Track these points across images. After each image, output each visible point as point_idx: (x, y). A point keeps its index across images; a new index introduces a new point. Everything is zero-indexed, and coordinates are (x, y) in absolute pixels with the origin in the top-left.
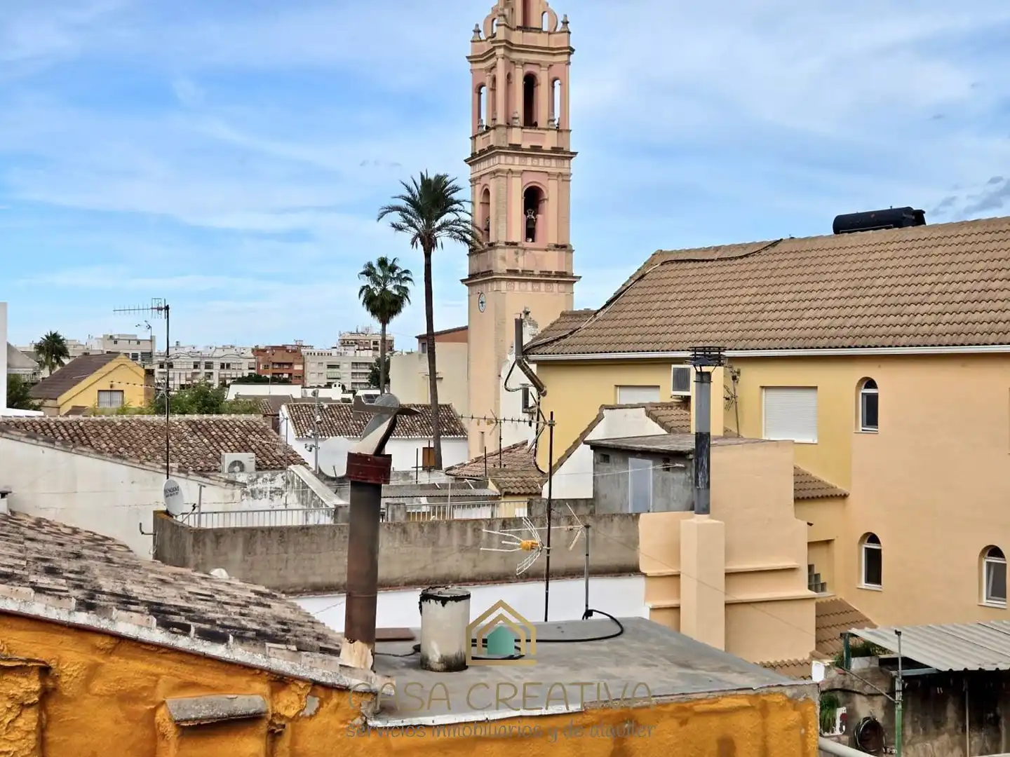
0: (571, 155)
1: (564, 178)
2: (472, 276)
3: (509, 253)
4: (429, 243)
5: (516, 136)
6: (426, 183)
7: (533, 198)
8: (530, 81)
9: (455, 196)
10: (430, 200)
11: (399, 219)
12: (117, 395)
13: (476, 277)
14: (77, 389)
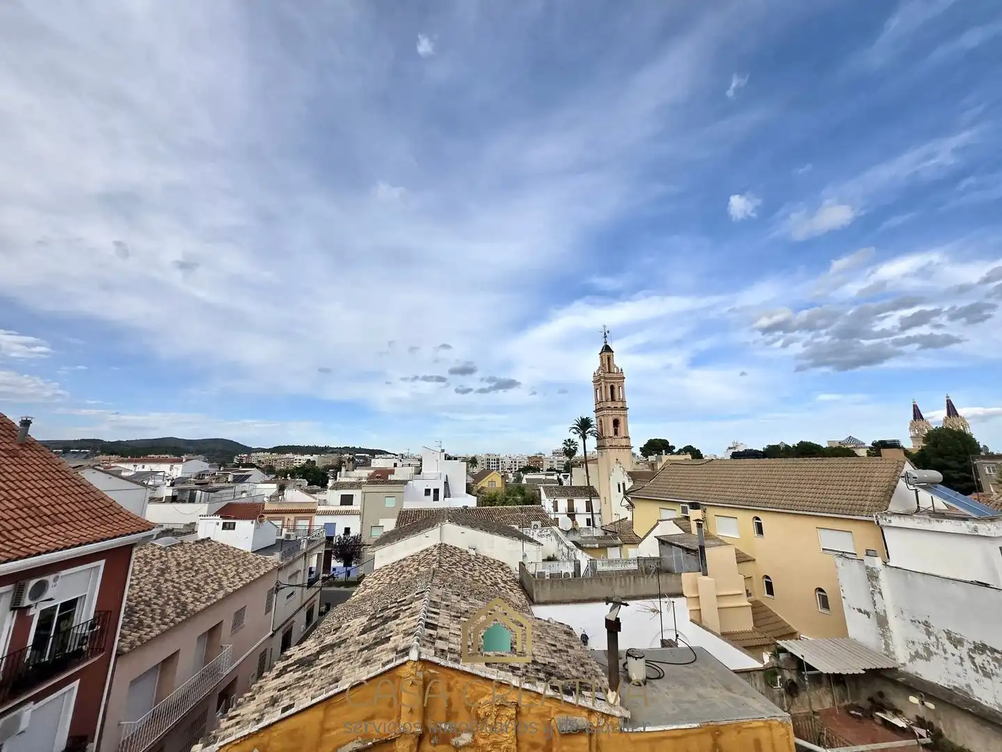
0: (626, 409)
1: (625, 416)
2: (598, 447)
3: (610, 440)
4: (584, 438)
5: (610, 404)
6: (583, 420)
7: (616, 423)
8: (612, 388)
9: (591, 423)
10: (584, 425)
11: (574, 430)
12: (494, 482)
13: (599, 448)
14: (482, 481)
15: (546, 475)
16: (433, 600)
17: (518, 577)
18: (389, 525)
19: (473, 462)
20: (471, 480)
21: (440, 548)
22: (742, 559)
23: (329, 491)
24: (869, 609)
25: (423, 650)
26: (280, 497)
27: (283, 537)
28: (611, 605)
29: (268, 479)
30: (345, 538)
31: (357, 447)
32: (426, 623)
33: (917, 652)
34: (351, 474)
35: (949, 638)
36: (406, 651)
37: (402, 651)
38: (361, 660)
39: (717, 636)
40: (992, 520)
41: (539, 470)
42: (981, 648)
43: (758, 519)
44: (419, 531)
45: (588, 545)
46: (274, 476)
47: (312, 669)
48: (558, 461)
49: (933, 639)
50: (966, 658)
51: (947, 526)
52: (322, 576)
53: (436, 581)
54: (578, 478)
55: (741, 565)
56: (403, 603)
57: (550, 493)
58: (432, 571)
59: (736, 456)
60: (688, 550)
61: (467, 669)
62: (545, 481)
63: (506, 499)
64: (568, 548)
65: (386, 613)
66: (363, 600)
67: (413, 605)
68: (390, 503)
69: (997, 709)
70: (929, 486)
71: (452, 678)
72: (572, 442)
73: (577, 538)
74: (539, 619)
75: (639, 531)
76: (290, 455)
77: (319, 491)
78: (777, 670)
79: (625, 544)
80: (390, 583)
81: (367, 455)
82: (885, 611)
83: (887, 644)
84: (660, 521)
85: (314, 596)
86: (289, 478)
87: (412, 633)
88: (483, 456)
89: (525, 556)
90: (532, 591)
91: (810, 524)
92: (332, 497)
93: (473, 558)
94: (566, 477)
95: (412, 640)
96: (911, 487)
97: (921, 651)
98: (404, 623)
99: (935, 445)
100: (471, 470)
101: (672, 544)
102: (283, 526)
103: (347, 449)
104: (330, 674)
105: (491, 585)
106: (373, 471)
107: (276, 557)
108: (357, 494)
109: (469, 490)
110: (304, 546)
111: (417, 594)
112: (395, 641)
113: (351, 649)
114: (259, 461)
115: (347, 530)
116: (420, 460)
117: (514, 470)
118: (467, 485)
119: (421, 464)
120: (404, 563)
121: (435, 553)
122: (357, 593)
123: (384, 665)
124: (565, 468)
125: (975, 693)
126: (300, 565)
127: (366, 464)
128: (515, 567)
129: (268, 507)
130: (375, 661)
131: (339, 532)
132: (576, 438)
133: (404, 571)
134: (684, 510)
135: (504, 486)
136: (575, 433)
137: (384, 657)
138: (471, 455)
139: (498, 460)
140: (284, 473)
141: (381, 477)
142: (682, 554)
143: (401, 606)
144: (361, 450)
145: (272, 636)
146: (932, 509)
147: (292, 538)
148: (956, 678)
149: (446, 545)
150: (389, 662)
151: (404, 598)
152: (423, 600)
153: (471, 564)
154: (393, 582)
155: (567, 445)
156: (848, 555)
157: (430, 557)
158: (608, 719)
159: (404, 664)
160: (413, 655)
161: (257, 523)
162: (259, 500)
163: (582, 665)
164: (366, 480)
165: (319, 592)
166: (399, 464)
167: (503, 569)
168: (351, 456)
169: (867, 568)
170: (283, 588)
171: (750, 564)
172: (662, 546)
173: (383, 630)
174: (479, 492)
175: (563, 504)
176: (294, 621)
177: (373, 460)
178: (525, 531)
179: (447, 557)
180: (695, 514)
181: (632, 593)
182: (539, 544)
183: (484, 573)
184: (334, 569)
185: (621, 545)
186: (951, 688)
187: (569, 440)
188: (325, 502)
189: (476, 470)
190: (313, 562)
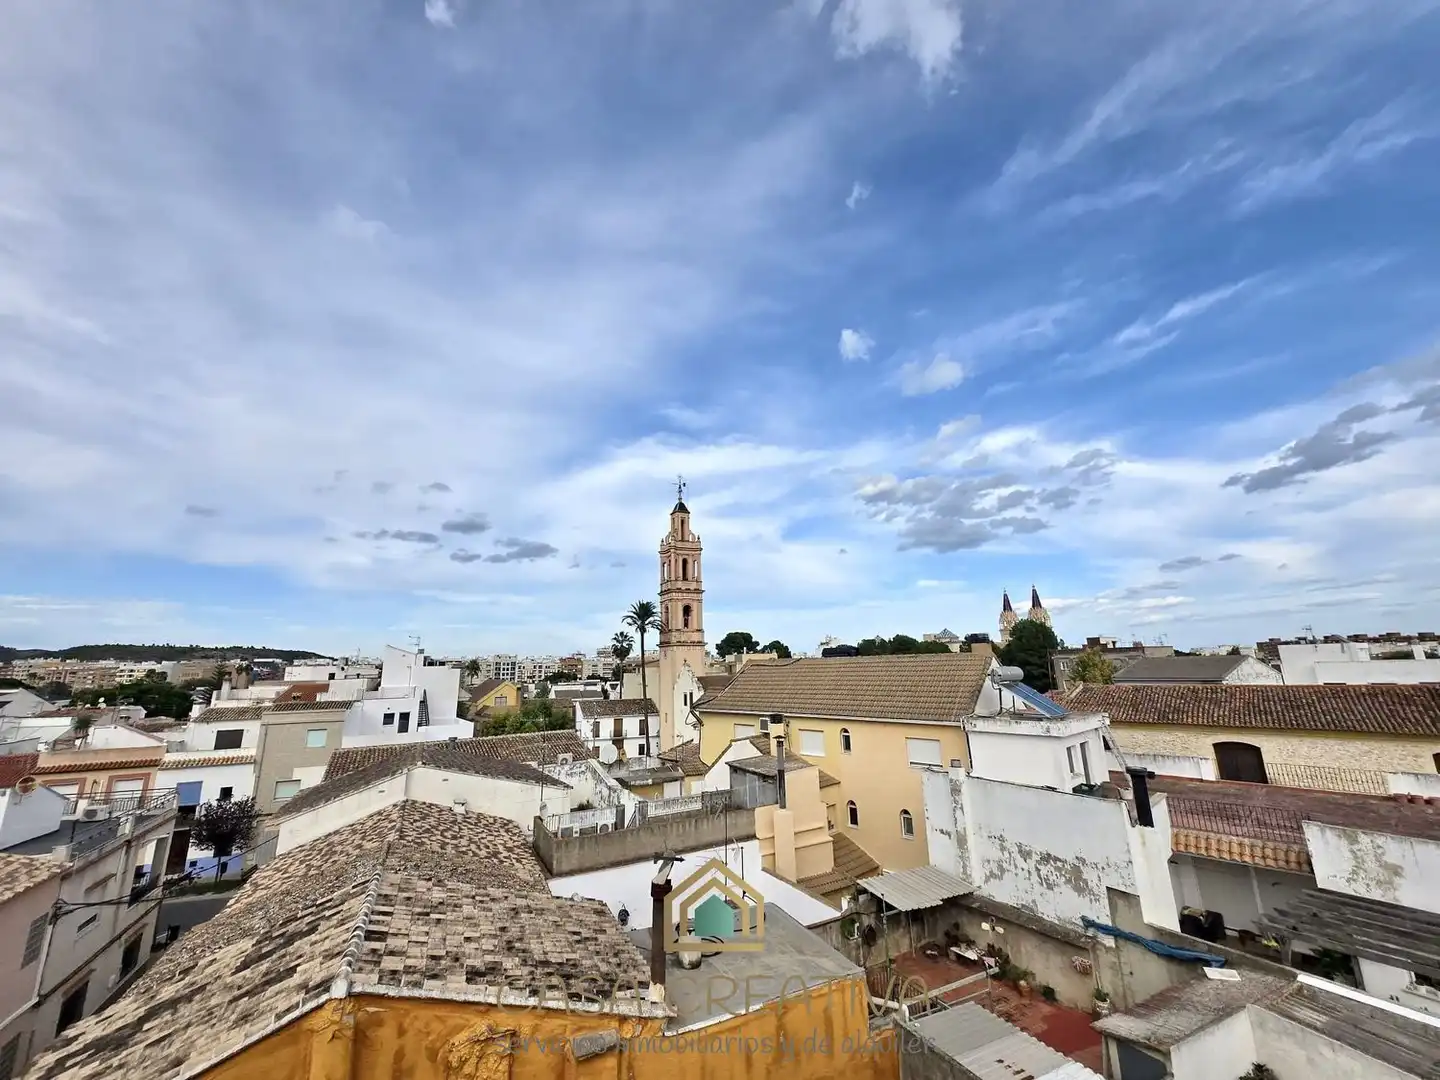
0: (702, 592)
1: (700, 601)
2: (661, 643)
3: (677, 633)
4: (643, 630)
5: (680, 584)
6: (642, 605)
7: (687, 610)
8: (684, 562)
9: (654, 611)
10: (644, 612)
11: (630, 620)
12: (504, 699)
13: (663, 644)
14: (486, 697)
15: (586, 685)
16: (384, 892)
17: (531, 839)
18: (312, 776)
19: (474, 667)
20: (466, 696)
21: (403, 808)
22: (826, 782)
23: (191, 725)
24: (950, 828)
25: (358, 977)
26: (78, 742)
27: (79, 815)
28: (661, 862)
29: (49, 707)
30: (220, 806)
31: (258, 646)
32: (368, 932)
33: (991, 872)
34: (242, 693)
35: (1020, 851)
36: (325, 985)
37: (318, 986)
38: (233, 1017)
39: (793, 884)
40: (1062, 719)
41: (575, 678)
42: (1047, 858)
43: (846, 731)
44: (368, 783)
45: (638, 783)
46: (67, 702)
47: (125, 1053)
48: (605, 664)
49: (1007, 855)
50: (1033, 871)
51: (1026, 727)
52: (163, 879)
53: (393, 861)
54: (631, 688)
55: (825, 790)
56: (328, 905)
57: (588, 711)
58: (385, 847)
59: (827, 653)
60: (764, 777)
61: (435, 994)
62: (583, 694)
63: (522, 724)
64: (610, 788)
65: (291, 928)
66: (249, 910)
67: (345, 907)
68: (317, 740)
69: (1057, 922)
70: (1011, 684)
71: (407, 1013)
72: (626, 636)
73: (622, 773)
74: (558, 898)
75: (706, 757)
76: (110, 663)
77: (170, 726)
78: (855, 916)
79: (688, 775)
80: (306, 874)
81: (278, 661)
82: (965, 829)
83: (964, 867)
84: (735, 741)
85: (142, 917)
86: (103, 706)
87: (338, 954)
88: (491, 660)
89: (543, 807)
90: (552, 856)
91: (900, 733)
92: (199, 736)
93: (460, 818)
94: (613, 687)
95: (340, 965)
96: (996, 686)
97: (996, 871)
98: (326, 938)
99: (1019, 639)
100: (468, 680)
101: (745, 771)
102: (80, 795)
103: (236, 651)
104: (165, 1053)
105: (486, 857)
106: (286, 688)
107: (60, 854)
108: (251, 730)
109: (462, 712)
110: (126, 829)
111: (354, 887)
112: (305, 971)
113: (213, 1002)
114: (33, 676)
115: (226, 793)
116: (380, 667)
117: (537, 679)
118: (460, 705)
119: (380, 673)
120: (336, 838)
121: (394, 816)
122: (237, 902)
123: (279, 1017)
124: (614, 674)
125: (1040, 910)
126: (115, 864)
127: (275, 674)
128: (527, 824)
129: (43, 762)
130: (262, 1013)
131: (210, 796)
132: (632, 631)
133: (335, 852)
134: (764, 725)
135: (520, 703)
136: (630, 625)
137: (281, 1002)
138: (470, 657)
139: (514, 664)
140: (91, 697)
141: (304, 698)
142: (758, 783)
143: (323, 910)
144: (265, 652)
145: (37, 1005)
146: (1012, 710)
147: (101, 816)
148: (1024, 895)
149: (414, 802)
150: (288, 1010)
151: (329, 897)
152: (364, 896)
153: (456, 828)
154: (310, 873)
155: (618, 641)
156: (934, 768)
157: (386, 823)
158: (646, 1024)
159: (320, 1007)
160: (339, 990)
161: (14, 794)
162: (27, 750)
163: (616, 955)
164: (271, 704)
165: (157, 908)
166: (339, 675)
167: (507, 831)
168: (245, 663)
169: (951, 781)
170: (71, 911)
171: (836, 787)
172: (734, 775)
173: (284, 956)
174: (478, 714)
175: (607, 725)
176: (92, 971)
177: (288, 669)
178: (548, 770)
179: (415, 821)
180: (776, 730)
181: (691, 843)
182: (567, 786)
183: (476, 839)
184: (193, 864)
185: (682, 778)
186: (1020, 906)
187: (622, 634)
188: (182, 746)
189: (477, 681)
190: (147, 856)
